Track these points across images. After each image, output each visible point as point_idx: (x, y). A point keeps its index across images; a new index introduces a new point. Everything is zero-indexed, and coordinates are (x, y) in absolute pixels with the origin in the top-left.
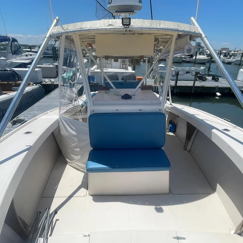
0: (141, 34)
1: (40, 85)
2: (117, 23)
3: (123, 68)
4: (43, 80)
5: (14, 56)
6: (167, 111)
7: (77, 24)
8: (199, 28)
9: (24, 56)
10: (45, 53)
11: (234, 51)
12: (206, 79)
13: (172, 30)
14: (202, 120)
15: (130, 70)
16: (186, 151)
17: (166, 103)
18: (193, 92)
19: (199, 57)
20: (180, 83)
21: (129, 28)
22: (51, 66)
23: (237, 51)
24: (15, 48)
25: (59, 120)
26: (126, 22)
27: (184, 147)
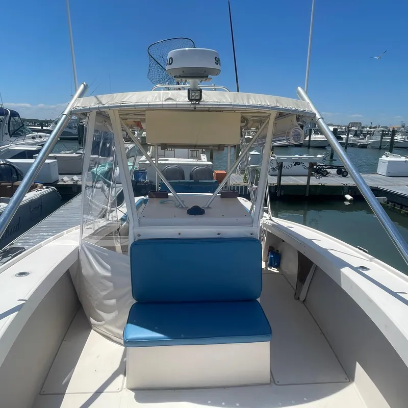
0: (220, 111)
1: (54, 188)
2: (181, 97)
3: (192, 157)
4: (60, 177)
5: (13, 138)
6: (265, 231)
7: (115, 95)
8: (311, 105)
9: (28, 138)
10: (64, 133)
11: (370, 128)
12: (328, 173)
13: (268, 107)
14: (326, 250)
15: (204, 160)
16: (298, 301)
17: (262, 216)
18: (307, 195)
19: (315, 137)
20: (285, 181)
21: (198, 104)
22: (74, 155)
23: (374, 128)
24: (14, 125)
25: (80, 248)
26: (195, 95)
27: (295, 294)
